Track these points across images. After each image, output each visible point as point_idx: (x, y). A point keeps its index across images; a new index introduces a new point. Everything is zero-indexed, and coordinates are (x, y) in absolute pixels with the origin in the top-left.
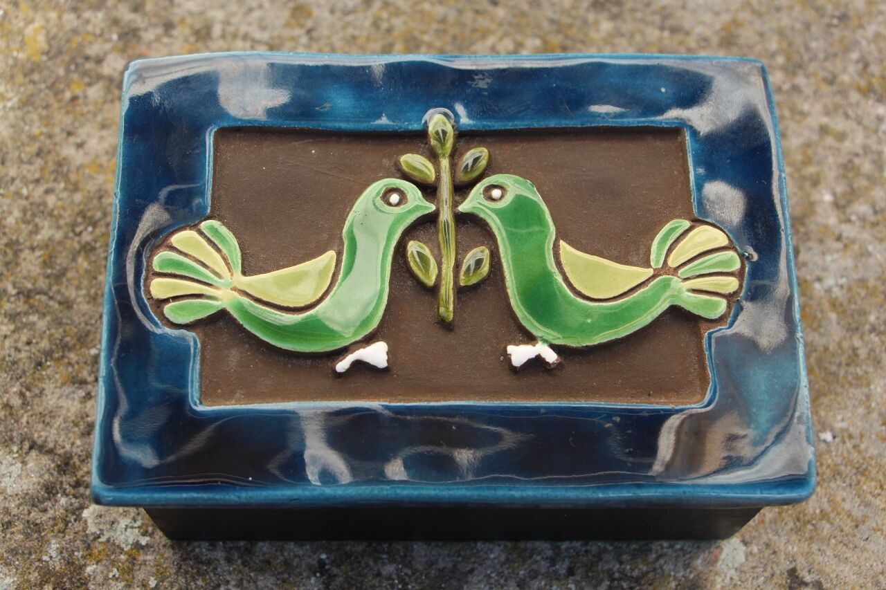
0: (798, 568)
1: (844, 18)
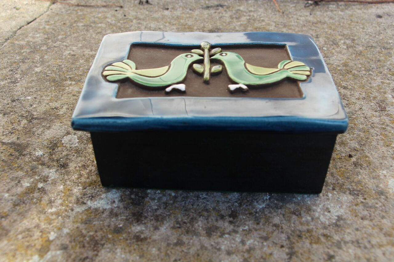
1: (379, 61)
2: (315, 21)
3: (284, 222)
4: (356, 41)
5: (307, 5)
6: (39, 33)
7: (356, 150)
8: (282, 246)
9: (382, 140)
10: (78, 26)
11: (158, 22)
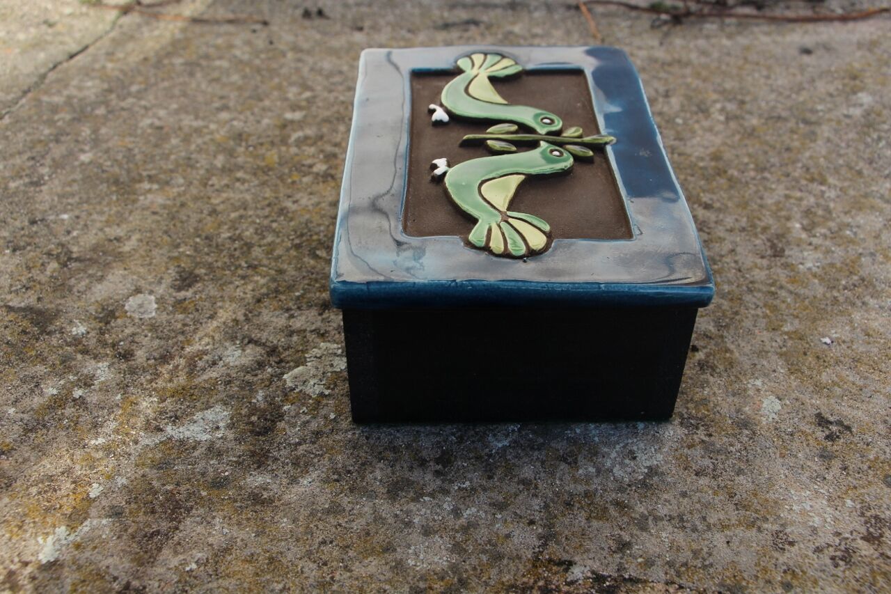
0: (823, 412)
1: (788, 149)
2: (668, 58)
3: (543, 475)
4: (748, 107)
5: (657, 23)
6: (93, 79)
7: (707, 336)
8: (532, 522)
9: (766, 316)
10: (172, 65)
11: (339, 58)
